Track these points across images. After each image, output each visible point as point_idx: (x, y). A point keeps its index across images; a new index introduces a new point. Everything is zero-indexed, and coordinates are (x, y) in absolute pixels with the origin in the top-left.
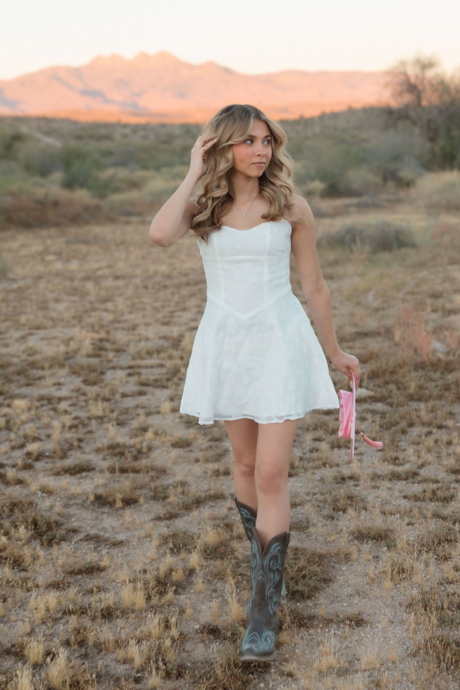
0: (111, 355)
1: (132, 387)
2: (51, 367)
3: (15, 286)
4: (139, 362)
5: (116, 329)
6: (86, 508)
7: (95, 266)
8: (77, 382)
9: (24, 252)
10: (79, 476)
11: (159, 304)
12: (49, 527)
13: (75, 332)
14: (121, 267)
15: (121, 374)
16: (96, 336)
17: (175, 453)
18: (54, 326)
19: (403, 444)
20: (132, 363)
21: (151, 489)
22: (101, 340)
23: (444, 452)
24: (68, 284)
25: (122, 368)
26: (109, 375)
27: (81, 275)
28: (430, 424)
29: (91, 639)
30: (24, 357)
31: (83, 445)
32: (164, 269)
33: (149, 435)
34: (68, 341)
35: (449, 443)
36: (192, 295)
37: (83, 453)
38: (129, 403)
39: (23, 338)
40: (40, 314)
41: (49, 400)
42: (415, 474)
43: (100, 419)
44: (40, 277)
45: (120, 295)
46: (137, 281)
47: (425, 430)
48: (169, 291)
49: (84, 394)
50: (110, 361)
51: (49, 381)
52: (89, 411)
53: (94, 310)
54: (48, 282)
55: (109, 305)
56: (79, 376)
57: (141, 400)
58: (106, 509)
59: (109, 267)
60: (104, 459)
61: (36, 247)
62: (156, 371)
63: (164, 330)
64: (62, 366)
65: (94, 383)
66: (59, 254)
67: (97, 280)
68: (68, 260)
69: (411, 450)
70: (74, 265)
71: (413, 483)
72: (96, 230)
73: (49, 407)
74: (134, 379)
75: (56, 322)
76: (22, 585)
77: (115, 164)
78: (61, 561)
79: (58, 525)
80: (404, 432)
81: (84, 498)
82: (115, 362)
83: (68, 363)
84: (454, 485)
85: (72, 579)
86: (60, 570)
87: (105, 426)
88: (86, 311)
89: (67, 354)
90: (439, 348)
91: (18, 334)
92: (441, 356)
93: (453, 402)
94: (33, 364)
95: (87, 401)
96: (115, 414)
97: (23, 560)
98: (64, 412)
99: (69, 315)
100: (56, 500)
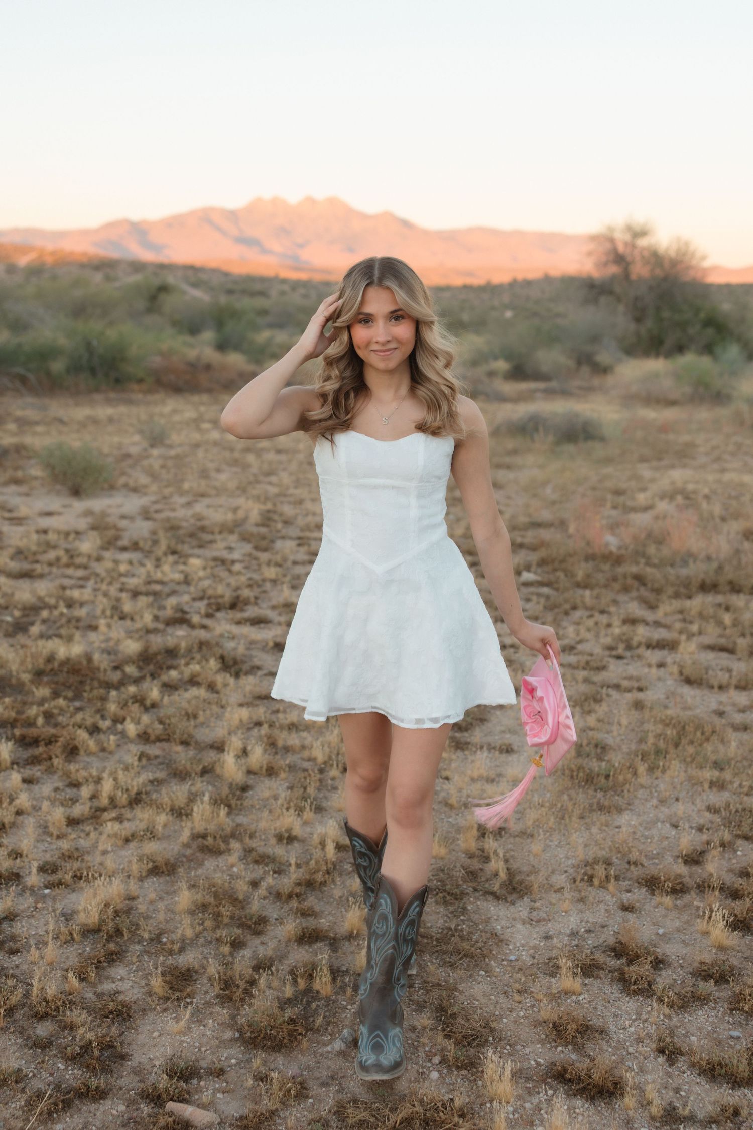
0: (279, 526)
2: (220, 533)
3: (172, 453)
4: (308, 534)
5: (282, 503)
6: (267, 652)
8: (248, 548)
9: (177, 418)
10: (257, 626)
12: (235, 662)
13: (241, 501)
15: (290, 545)
16: (263, 507)
18: (217, 495)
20: (301, 535)
22: (268, 511)
23: (603, 632)
24: (227, 454)
25: (291, 538)
26: (279, 544)
28: (593, 609)
29: (280, 743)
30: (192, 521)
31: (259, 601)
34: (235, 510)
35: (609, 625)
37: (260, 608)
39: (189, 504)
40: (203, 482)
41: (223, 562)
42: (573, 648)
43: (274, 581)
44: (197, 446)
45: (284, 469)
47: (587, 613)
49: (256, 559)
50: (278, 531)
51: (221, 545)
52: (262, 574)
53: (257, 482)
54: (207, 451)
55: (273, 479)
56: (249, 541)
60: (280, 614)
61: (190, 414)
64: (231, 532)
65: (265, 550)
71: (569, 655)
73: (223, 567)
74: (303, 550)
75: (220, 491)
76: (217, 703)
77: (271, 326)
78: (248, 688)
79: (243, 662)
80: (566, 613)
81: (264, 644)
82: (284, 532)
83: (237, 530)
84: (607, 659)
85: (257, 702)
86: (248, 695)
87: (279, 587)
88: (250, 483)
89: (235, 521)
90: (612, 542)
91: (183, 500)
92: (614, 549)
93: (619, 592)
94: (203, 529)
95: (259, 565)
96: (288, 578)
97: (216, 685)
98: (239, 573)
99: (232, 485)
100: (239, 644)
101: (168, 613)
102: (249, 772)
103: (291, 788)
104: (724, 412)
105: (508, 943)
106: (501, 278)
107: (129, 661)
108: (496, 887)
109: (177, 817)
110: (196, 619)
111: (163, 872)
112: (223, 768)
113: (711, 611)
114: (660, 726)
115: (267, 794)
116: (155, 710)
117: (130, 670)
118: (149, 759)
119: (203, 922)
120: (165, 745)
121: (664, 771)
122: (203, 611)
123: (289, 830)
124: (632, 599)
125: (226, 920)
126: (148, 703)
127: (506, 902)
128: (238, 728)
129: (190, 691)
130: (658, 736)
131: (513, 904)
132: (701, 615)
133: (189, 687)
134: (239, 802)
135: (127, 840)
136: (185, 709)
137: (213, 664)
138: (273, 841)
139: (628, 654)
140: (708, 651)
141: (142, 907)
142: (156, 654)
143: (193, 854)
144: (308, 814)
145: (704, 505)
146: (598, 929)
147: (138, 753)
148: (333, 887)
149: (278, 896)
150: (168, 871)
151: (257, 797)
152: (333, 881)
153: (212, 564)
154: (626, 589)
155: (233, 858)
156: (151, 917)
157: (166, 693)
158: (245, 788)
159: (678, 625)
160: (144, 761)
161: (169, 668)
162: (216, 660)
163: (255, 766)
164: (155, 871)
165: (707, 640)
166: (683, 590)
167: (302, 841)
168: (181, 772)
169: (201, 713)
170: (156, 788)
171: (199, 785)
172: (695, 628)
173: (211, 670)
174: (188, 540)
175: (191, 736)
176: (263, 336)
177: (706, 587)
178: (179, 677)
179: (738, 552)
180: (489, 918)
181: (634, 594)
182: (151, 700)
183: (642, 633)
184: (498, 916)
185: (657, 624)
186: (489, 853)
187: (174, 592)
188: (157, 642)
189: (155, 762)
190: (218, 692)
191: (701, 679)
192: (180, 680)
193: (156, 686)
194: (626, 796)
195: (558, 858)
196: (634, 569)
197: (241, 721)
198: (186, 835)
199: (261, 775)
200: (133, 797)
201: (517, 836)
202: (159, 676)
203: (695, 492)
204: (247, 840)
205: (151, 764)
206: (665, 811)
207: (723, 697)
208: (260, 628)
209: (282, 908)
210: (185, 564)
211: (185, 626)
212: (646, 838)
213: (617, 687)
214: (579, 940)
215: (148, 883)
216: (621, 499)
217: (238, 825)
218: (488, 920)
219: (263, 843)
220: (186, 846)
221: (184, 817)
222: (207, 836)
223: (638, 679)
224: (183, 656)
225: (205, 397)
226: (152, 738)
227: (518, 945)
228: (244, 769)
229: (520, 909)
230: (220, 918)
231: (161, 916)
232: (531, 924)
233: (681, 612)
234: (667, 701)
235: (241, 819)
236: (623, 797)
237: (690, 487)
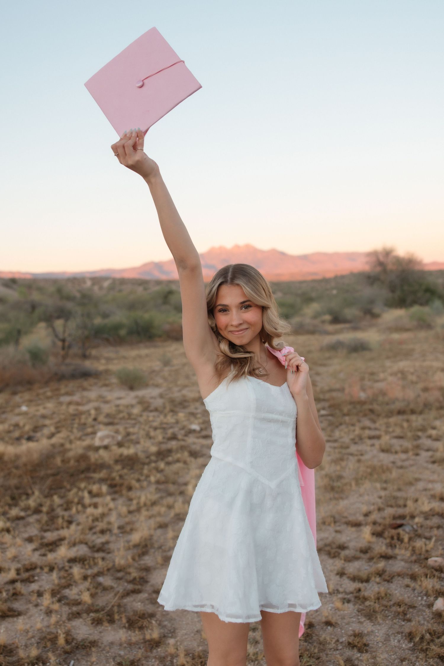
84: (350, 444)
90: (363, 396)
92: (363, 399)
93: (362, 417)
101: (169, 435)
106: (330, 275)
107: (152, 454)
110: (180, 437)
113: (400, 422)
116: (163, 472)
117: (153, 458)
118: (159, 489)
120: (166, 485)
122: (184, 434)
124: (367, 419)
129: (177, 465)
132: (395, 424)
133: (176, 463)
136: (174, 472)
137: (186, 454)
140: (395, 439)
142: (163, 451)
147: (156, 488)
154: (365, 415)
159: (384, 429)
165: (395, 434)
166: (389, 414)
172: (391, 430)
177: (400, 412)
181: (368, 417)
182: (161, 469)
185: (375, 429)
187: (171, 427)
188: (164, 447)
191: (388, 450)
192: (173, 460)
193: (163, 463)
196: (370, 407)
202: (164, 459)
210: (177, 415)
216: (373, 377)
233: (387, 423)
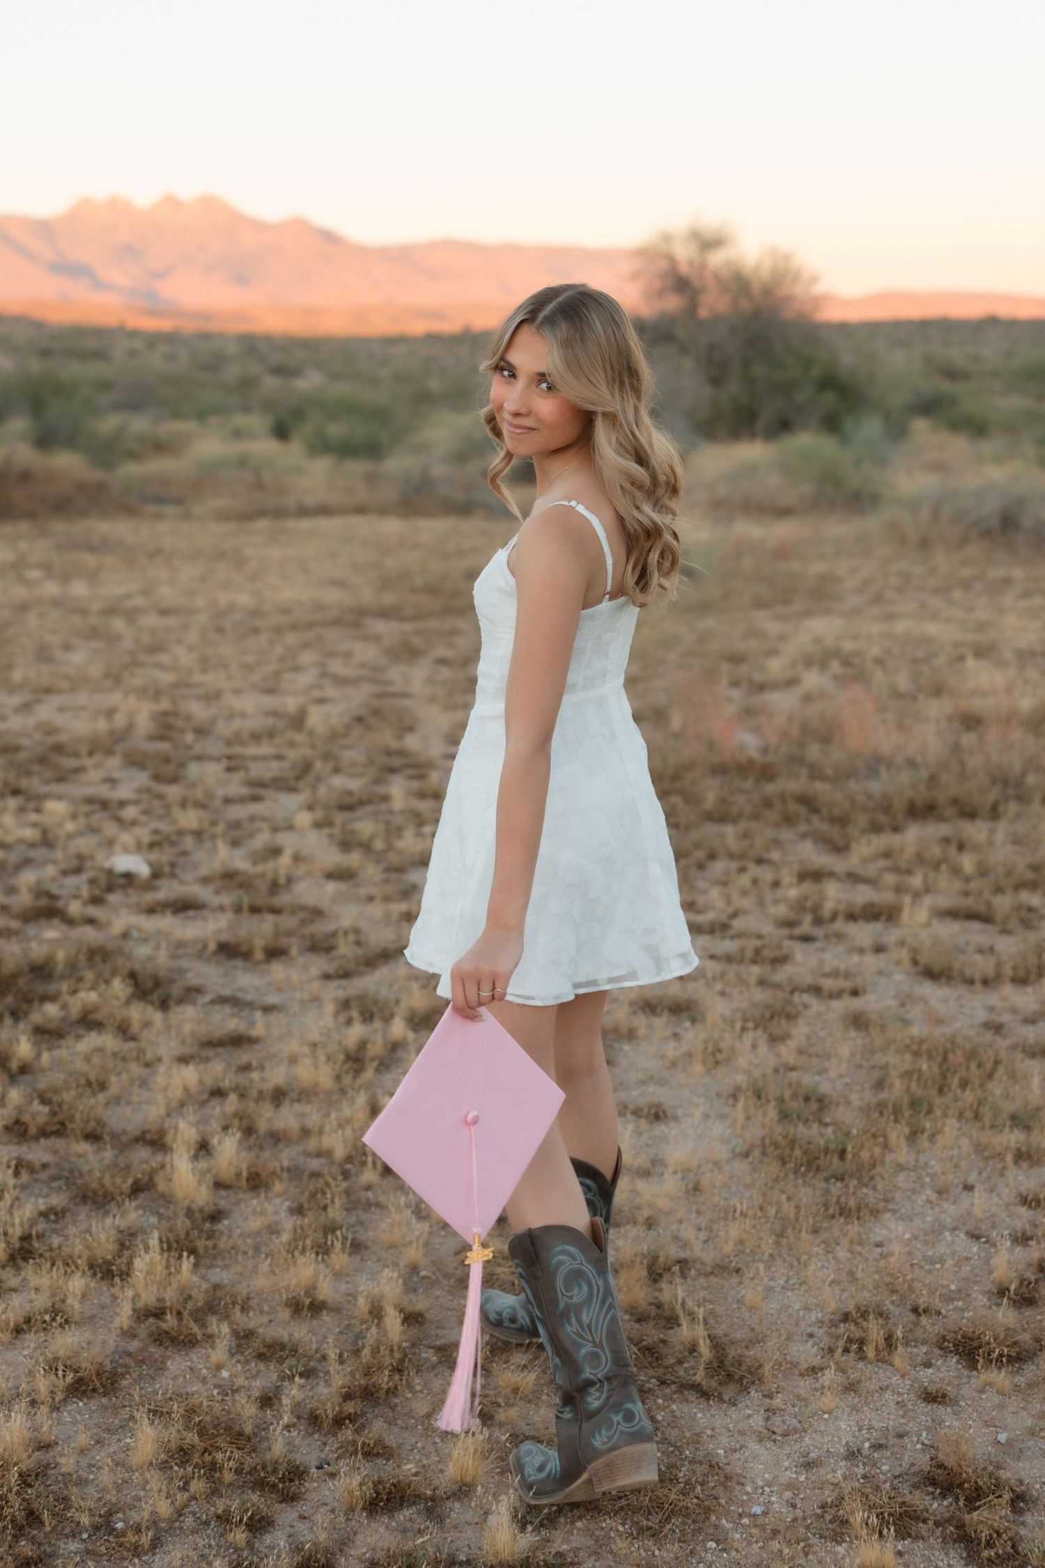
0: (189, 738)
1: (235, 787)
2: (91, 754)
4: (238, 750)
5: (185, 698)
6: (208, 960)
7: (118, 590)
8: (142, 778)
10: (182, 915)
11: (250, 659)
12: (157, 983)
13: (115, 698)
14: (167, 593)
15: (213, 770)
16: (155, 707)
17: (331, 887)
18: (73, 689)
19: (701, 884)
20: (228, 751)
21: (303, 937)
22: (165, 714)
23: (769, 897)
24: (78, 620)
25: (213, 759)
26: (193, 770)
27: (96, 606)
28: (742, 856)
29: (262, 1126)
30: (38, 736)
31: (178, 871)
32: (244, 599)
33: (285, 860)
34: (110, 713)
35: (776, 884)
36: (306, 646)
37: (182, 882)
38: (238, 812)
39: (26, 707)
40: (45, 669)
41: (104, 804)
42: (725, 927)
43: (198, 834)
44: (23, 608)
45: (179, 641)
46: (202, 619)
47: (734, 865)
48: (263, 639)
49: (160, 797)
50: (189, 747)
51: (95, 775)
52: (174, 822)
53: (137, 664)
54: (41, 615)
55: (163, 658)
56: (142, 767)
57: (256, 808)
58: (238, 963)
59: (145, 592)
60: (217, 892)
62: (275, 765)
63: (269, 702)
64: (109, 752)
65: (173, 780)
66: (47, 567)
67: (131, 615)
68: (66, 579)
69: (715, 894)
70: (79, 589)
71: (723, 938)
72: (104, 527)
73: (106, 814)
74: (238, 776)
75: (77, 683)
76: (138, 1058)
77: (119, 407)
78: (187, 1028)
79: (172, 981)
80: (701, 867)
81: (199, 946)
82: (198, 749)
83: (119, 748)
84: (787, 943)
85: (210, 1053)
86: (189, 1040)
87: (208, 845)
88: (125, 667)
89: (112, 733)
90: (748, 742)
91: (16, 700)
92: (754, 754)
93: (777, 825)
94: (59, 749)
95: (167, 807)
96: (220, 828)
97: (129, 1026)
98: (134, 823)
99: (96, 670)
100: (157, 947)
101: (24, 899)
102: (219, 1185)
103: (298, 1211)
104: (872, 524)
105: (743, 1480)
108: (699, 1376)
109: (102, 1278)
110: (75, 908)
111: (94, 1390)
112: (170, 1180)
113: (936, 851)
114: (908, 1057)
115: (256, 1224)
116: (28, 1078)
118: (32, 1169)
119: (186, 1483)
120: (59, 1143)
121: (933, 1137)
122: (85, 892)
123: (311, 1290)
124: (803, 836)
125: (228, 1477)
126: (14, 1065)
127: (721, 1400)
128: (182, 1104)
129: (86, 1040)
130: (908, 1074)
131: (734, 1404)
132: (920, 858)
133: (81, 1032)
134: (210, 1243)
135: (18, 1331)
136: (86, 1075)
137: (119, 987)
138: (285, 1314)
139: (819, 932)
140: (948, 920)
141: (67, 1463)
142: (14, 976)
143: (142, 1350)
144: (340, 1259)
145: (879, 675)
146: (892, 1441)
147: (13, 1163)
148: (409, 1395)
149: (314, 1420)
150: (104, 1387)
151: (238, 1231)
152: (410, 1386)
153: (86, 808)
154: (789, 820)
155: (219, 1353)
156: (87, 1480)
157: (44, 1046)
158: (216, 1216)
159: (890, 879)
160: (25, 1177)
161: (44, 998)
162: (123, 981)
163: (227, 1175)
164: (80, 1388)
165: (944, 902)
166: (882, 818)
167: (337, 1310)
168: (95, 1193)
169: (114, 1079)
170: (54, 1226)
171: (132, 1214)
172: (917, 881)
173: (117, 998)
174: (36, 768)
175: (100, 1122)
176: (109, 424)
177: (921, 811)
178: (62, 1014)
179: (956, 749)
180: (698, 1435)
181: (803, 827)
182: (20, 1060)
183: (834, 894)
184: (713, 1429)
185: (854, 878)
186: (673, 1309)
187: (26, 862)
189: (44, 1176)
190: (134, 1039)
191: (950, 969)
192: (63, 1019)
193: (24, 1033)
194: (880, 1186)
195: (790, 1310)
196: (794, 786)
197: (186, 1089)
198: (124, 1314)
199: (239, 1188)
200: (17, 1245)
201: (712, 1273)
202: (26, 1014)
203: (857, 654)
204: (237, 1313)
205: (36, 1181)
206: (950, 1211)
207: (993, 999)
208: (188, 918)
209: (325, 1444)
210: (38, 810)
211: (56, 921)
212: (932, 1261)
213: (816, 990)
214: (864, 1464)
215: (68, 1412)
216: (743, 670)
217: (216, 1287)
218: (696, 1440)
219: (265, 1319)
220: (128, 1334)
221: (117, 1280)
222: (164, 1313)
223: (847, 975)
224: (62, 977)
225: (24, 527)
226: (33, 1130)
227: (760, 1483)
228: (209, 1179)
229: (749, 1412)
230: (217, 1475)
231: (106, 1478)
232: (774, 1441)
233: (887, 855)
234: (902, 1010)
235: (218, 1275)
236: (874, 1188)
237: (848, 646)
